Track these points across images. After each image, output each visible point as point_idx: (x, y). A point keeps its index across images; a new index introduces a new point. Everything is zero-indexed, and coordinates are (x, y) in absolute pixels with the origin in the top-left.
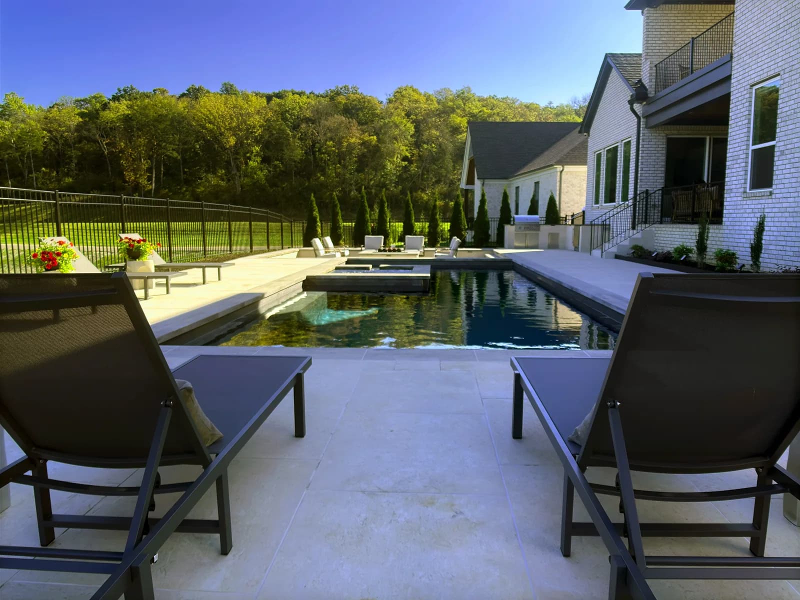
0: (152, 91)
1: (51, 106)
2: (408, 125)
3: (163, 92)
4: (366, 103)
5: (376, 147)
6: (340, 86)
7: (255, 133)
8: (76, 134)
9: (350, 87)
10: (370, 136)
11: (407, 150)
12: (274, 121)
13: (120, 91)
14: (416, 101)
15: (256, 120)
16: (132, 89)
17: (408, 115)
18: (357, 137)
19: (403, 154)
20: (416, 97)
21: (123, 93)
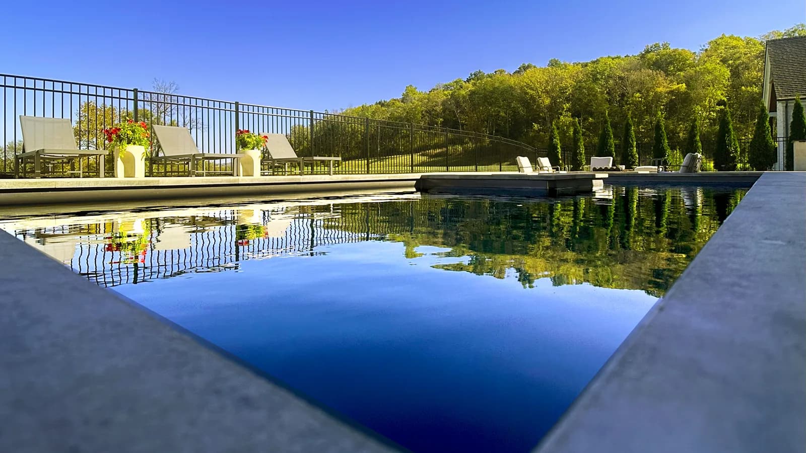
0: (494, 72)
1: (430, 90)
2: (723, 70)
3: (501, 72)
4: (677, 56)
5: (685, 93)
6: (650, 45)
7: (566, 92)
8: (441, 107)
9: (661, 45)
10: (678, 84)
11: (722, 94)
12: (585, 81)
13: (472, 75)
14: (734, 47)
15: (569, 83)
16: (480, 72)
17: (724, 61)
18: (664, 87)
19: (719, 98)
20: (734, 43)
21: (473, 76)
